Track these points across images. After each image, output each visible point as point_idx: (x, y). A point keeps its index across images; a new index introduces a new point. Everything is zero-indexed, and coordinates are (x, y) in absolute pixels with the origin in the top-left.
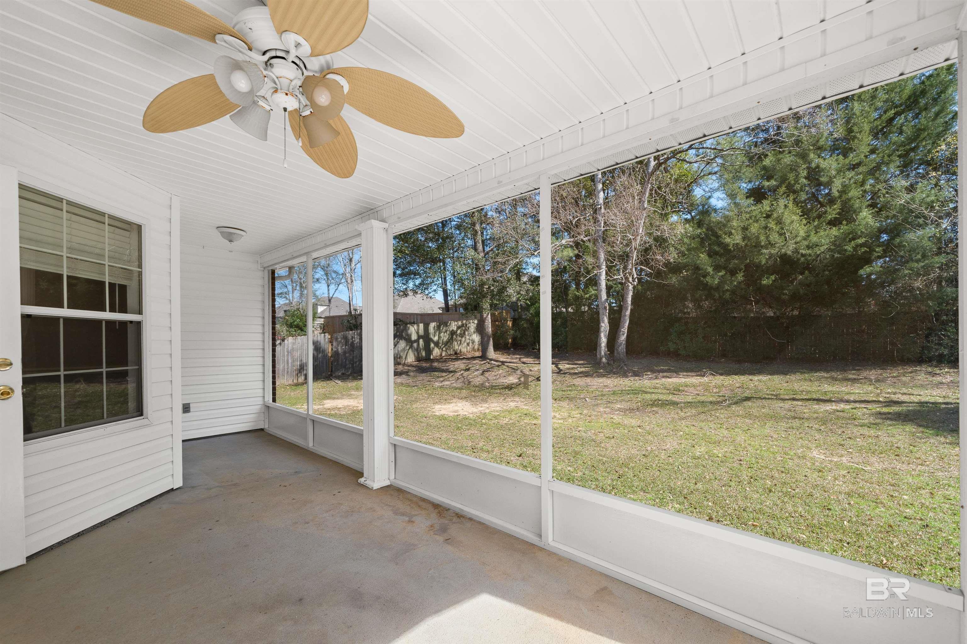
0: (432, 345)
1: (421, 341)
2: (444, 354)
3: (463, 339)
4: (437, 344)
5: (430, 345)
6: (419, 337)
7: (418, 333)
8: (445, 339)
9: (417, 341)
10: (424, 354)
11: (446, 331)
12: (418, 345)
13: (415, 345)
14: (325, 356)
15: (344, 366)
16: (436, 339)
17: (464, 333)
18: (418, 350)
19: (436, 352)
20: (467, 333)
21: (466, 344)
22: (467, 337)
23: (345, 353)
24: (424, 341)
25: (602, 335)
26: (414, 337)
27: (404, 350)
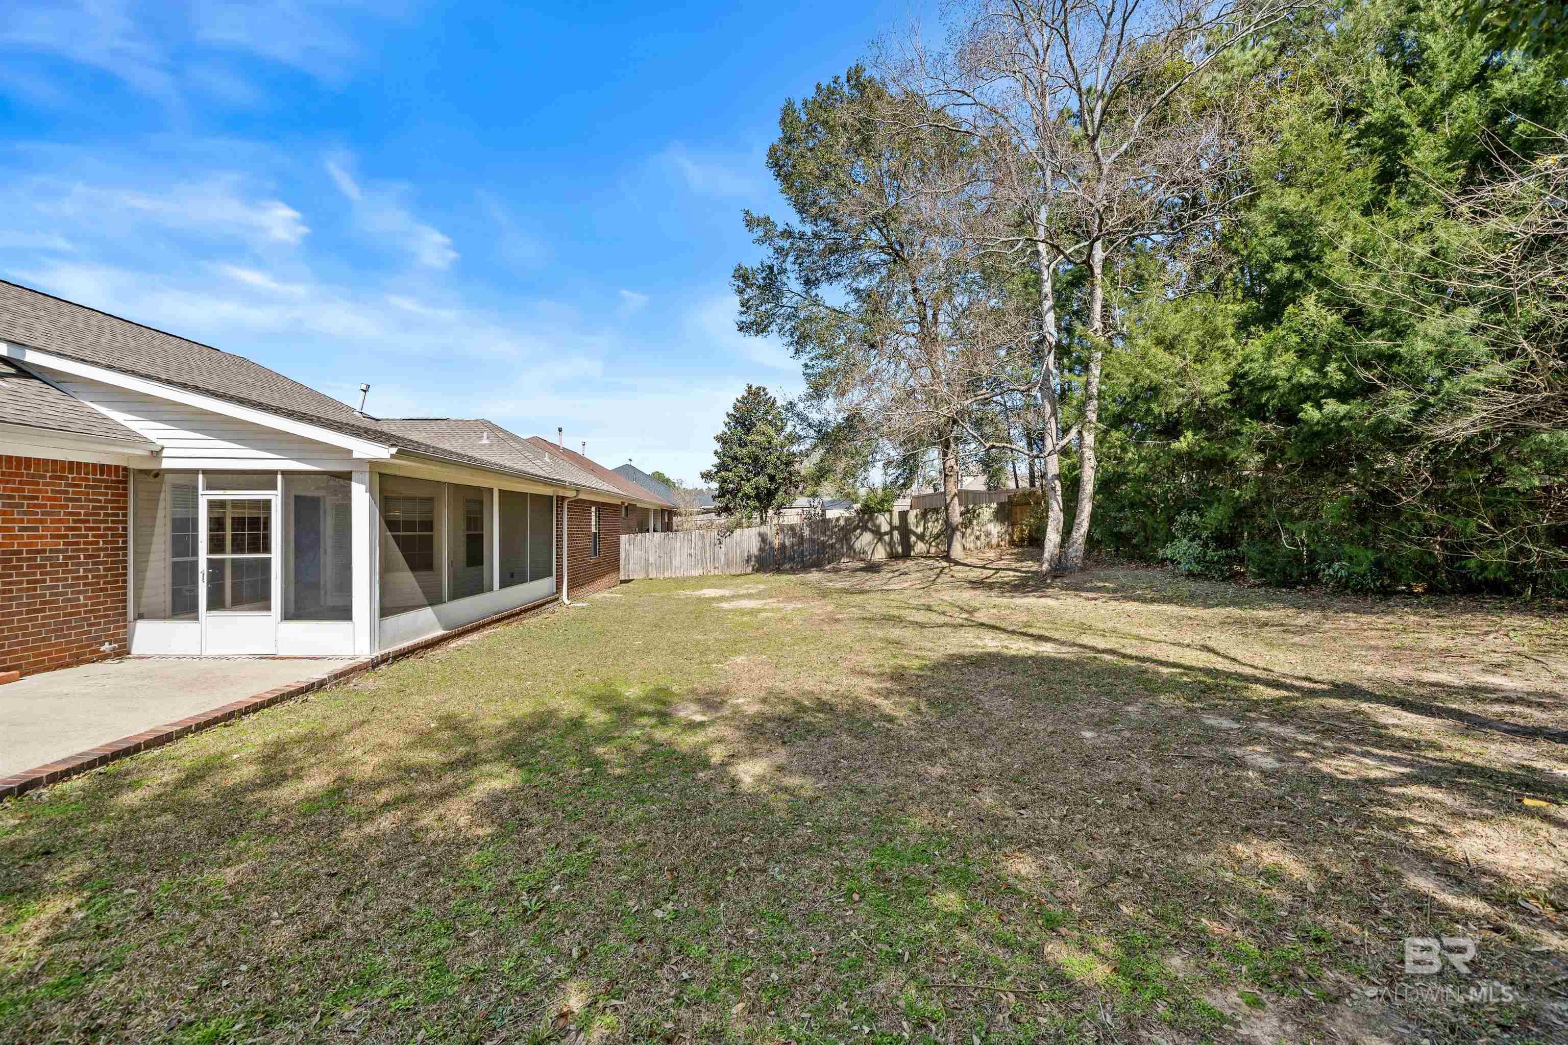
0: (913, 539)
1: (896, 533)
2: (933, 550)
3: (969, 531)
4: (921, 537)
5: (909, 539)
6: (893, 528)
7: (890, 524)
8: (935, 531)
9: (890, 533)
10: (900, 549)
11: (937, 520)
12: (892, 538)
13: (887, 538)
14: (772, 548)
15: (792, 559)
16: (920, 530)
17: (970, 522)
18: (891, 544)
19: (920, 547)
20: (975, 522)
21: (973, 537)
22: (976, 528)
23: (793, 545)
24: (901, 534)
25: (1050, 530)
26: (885, 528)
27: (869, 544)
